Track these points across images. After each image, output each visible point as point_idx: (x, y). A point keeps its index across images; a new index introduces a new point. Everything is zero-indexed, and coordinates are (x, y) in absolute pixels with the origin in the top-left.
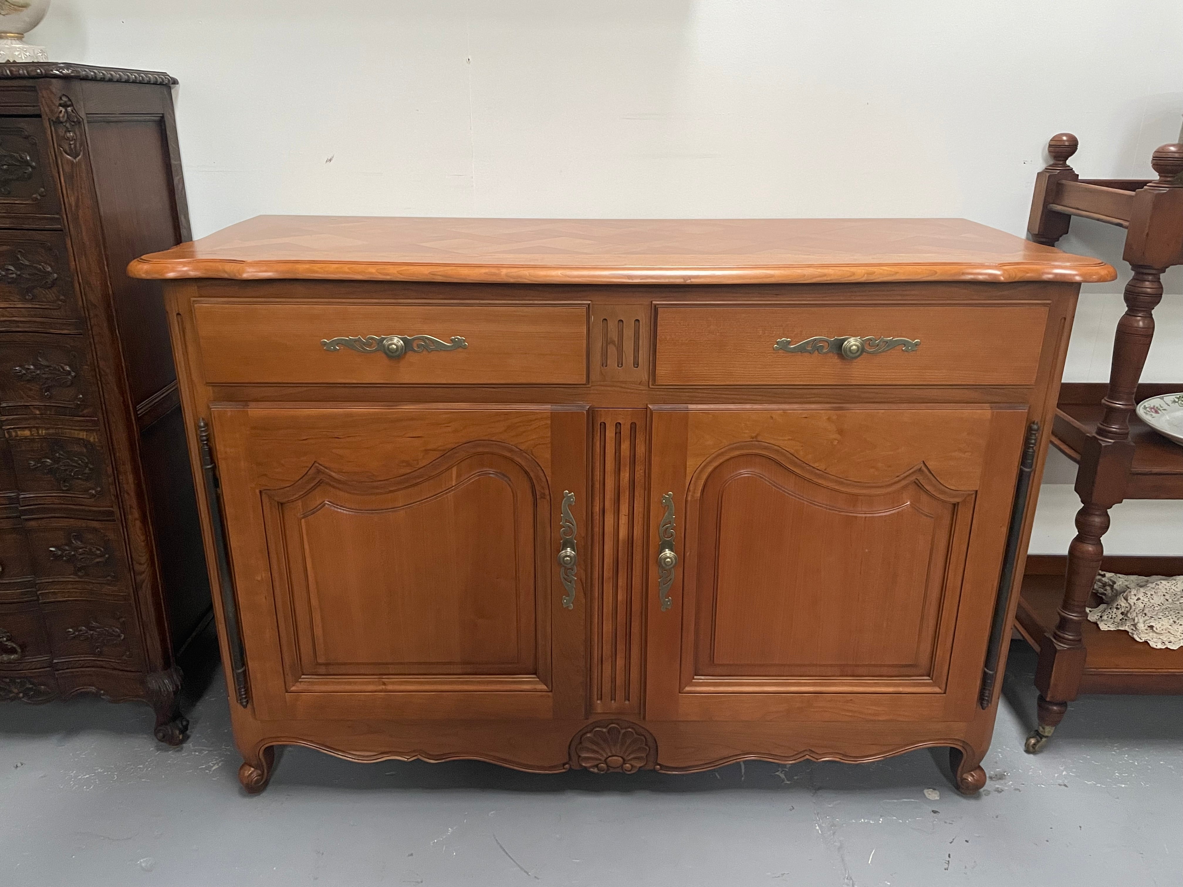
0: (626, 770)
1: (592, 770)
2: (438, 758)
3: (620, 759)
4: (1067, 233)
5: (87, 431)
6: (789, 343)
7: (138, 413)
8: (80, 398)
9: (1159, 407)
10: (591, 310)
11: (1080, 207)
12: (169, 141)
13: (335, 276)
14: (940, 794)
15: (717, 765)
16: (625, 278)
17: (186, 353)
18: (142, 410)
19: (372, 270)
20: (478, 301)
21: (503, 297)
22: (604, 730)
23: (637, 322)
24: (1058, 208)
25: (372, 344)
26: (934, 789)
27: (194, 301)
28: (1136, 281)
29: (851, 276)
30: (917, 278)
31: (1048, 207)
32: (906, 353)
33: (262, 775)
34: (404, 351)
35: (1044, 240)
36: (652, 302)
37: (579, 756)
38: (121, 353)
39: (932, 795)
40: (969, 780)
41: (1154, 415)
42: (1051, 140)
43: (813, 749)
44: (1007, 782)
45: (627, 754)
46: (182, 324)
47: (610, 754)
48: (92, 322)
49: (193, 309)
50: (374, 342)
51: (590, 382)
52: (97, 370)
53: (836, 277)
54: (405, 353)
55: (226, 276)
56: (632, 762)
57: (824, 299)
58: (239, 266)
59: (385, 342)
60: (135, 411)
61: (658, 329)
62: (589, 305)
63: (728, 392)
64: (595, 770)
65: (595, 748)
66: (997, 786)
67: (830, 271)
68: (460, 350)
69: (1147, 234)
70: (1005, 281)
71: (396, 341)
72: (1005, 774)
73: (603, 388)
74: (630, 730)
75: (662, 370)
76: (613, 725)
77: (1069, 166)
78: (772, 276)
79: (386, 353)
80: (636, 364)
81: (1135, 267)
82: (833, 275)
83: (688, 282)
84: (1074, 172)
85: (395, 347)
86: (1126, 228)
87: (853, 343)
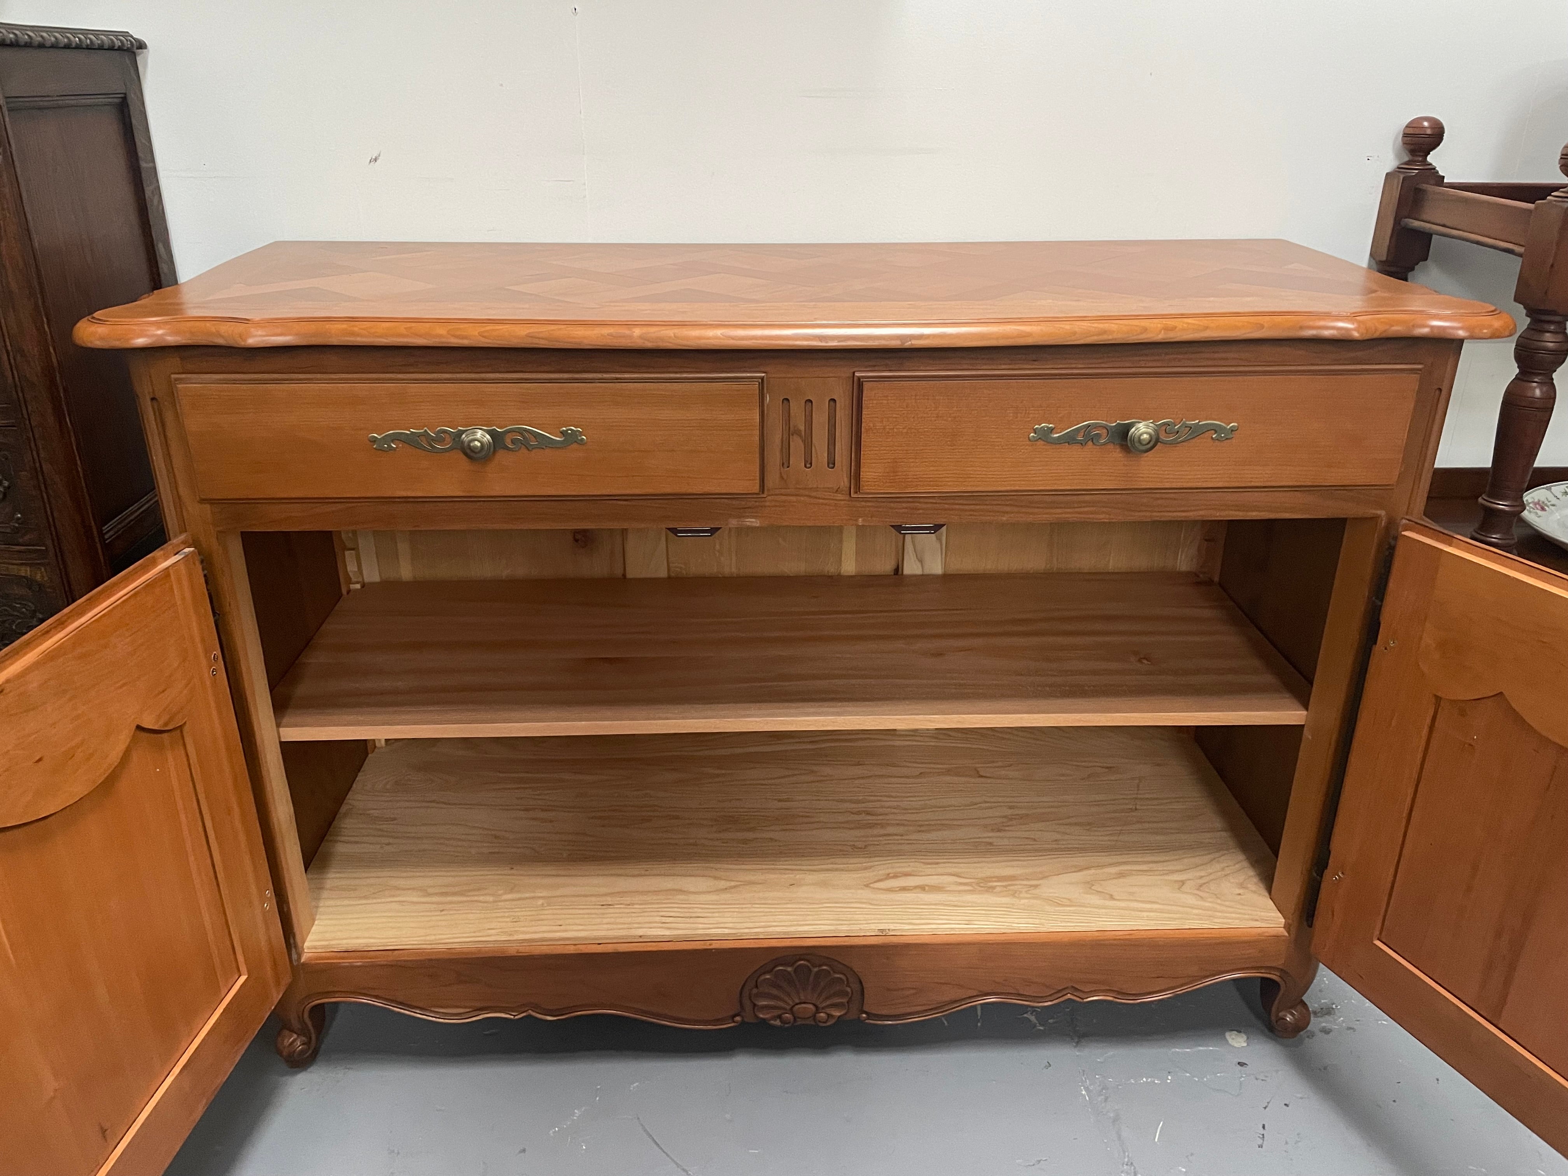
0: (820, 1021)
1: (772, 1022)
2: (557, 1013)
3: (811, 1006)
4: (1426, 259)
5: (31, 565)
6: (1052, 430)
7: (106, 537)
8: (19, 519)
9: (1546, 502)
10: (765, 386)
11: (1448, 224)
12: (136, 134)
13: (385, 341)
14: (1248, 1038)
15: (946, 1011)
16: (816, 341)
17: (168, 456)
18: (111, 533)
19: (441, 330)
20: (599, 376)
21: (636, 368)
22: (789, 969)
23: (832, 403)
24: (1416, 224)
25: (444, 439)
26: (1240, 1032)
27: (176, 380)
28: (1533, 332)
29: (1141, 333)
30: (1234, 335)
31: (1402, 224)
32: (1217, 443)
33: (308, 1043)
34: (492, 450)
35: (1393, 269)
36: (854, 373)
37: (755, 1005)
38: (76, 451)
39: (1237, 1041)
40: (1288, 1019)
41: (1540, 513)
42: (1407, 127)
43: (1076, 986)
44: (1336, 1017)
45: (821, 999)
46: (161, 414)
47: (797, 1001)
48: (30, 408)
49: (175, 392)
50: (447, 436)
51: (766, 490)
52: (41, 477)
53: (1120, 336)
54: (495, 452)
55: (220, 341)
56: (829, 1011)
57: (1103, 365)
58: (241, 328)
59: (464, 436)
60: (101, 534)
61: (863, 413)
62: (762, 378)
63: (965, 502)
64: (778, 1023)
65: (775, 992)
66: (1324, 1024)
67: (1112, 326)
68: (575, 446)
69: (1552, 266)
70: (1360, 338)
71: (481, 436)
72: (1334, 1006)
73: (784, 498)
74: (825, 968)
75: (870, 473)
76: (802, 962)
77: (1431, 164)
78: (1029, 335)
79: (466, 454)
80: (832, 463)
81: (1531, 312)
82: (1117, 332)
83: (908, 344)
84: (1437, 172)
85: (479, 444)
86: (1520, 255)
87: (1143, 429)
